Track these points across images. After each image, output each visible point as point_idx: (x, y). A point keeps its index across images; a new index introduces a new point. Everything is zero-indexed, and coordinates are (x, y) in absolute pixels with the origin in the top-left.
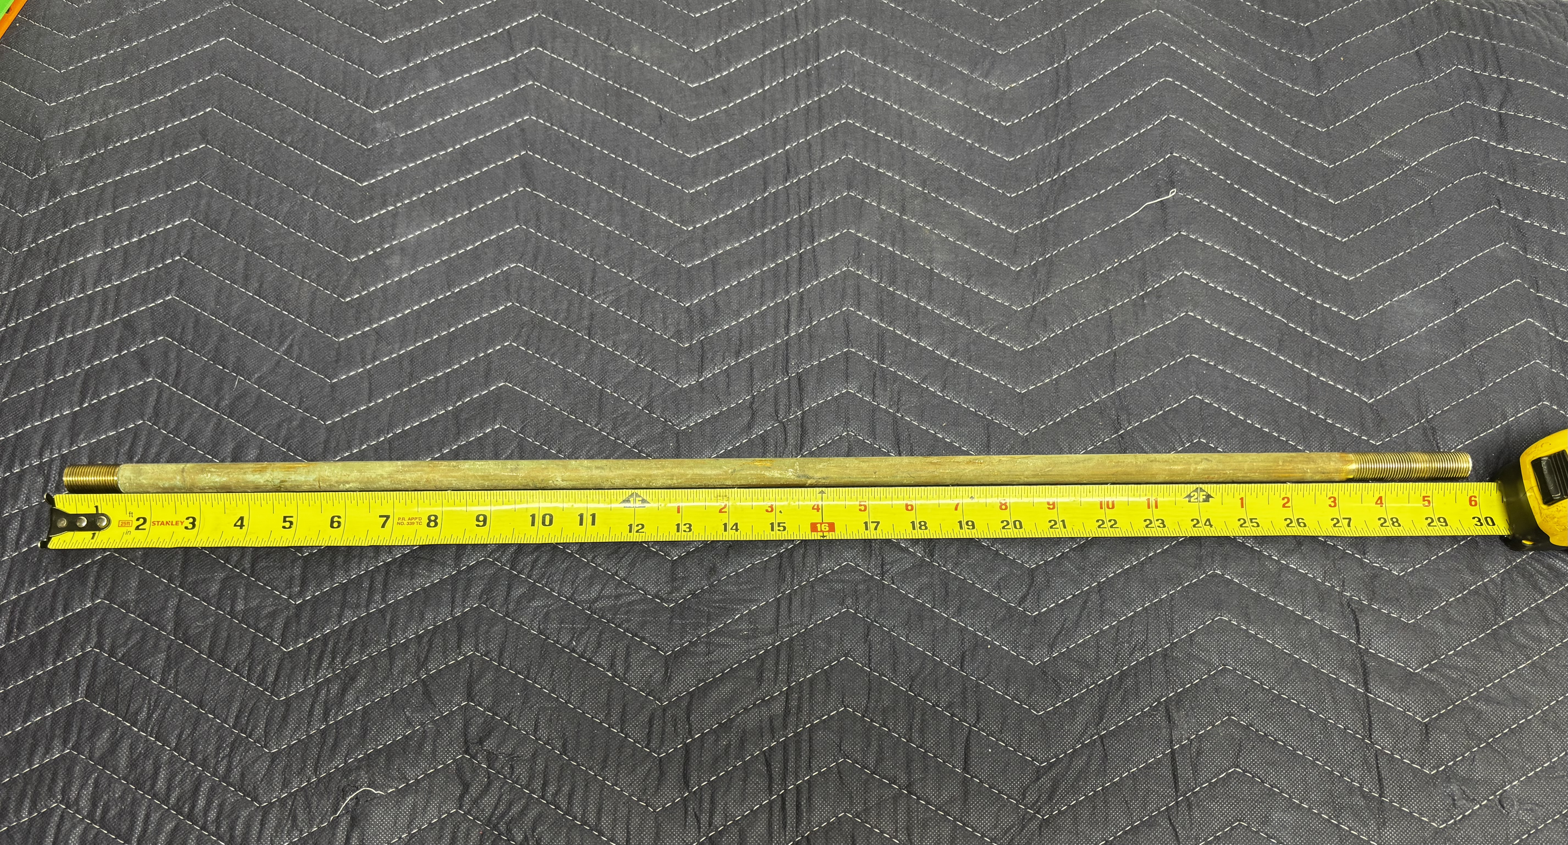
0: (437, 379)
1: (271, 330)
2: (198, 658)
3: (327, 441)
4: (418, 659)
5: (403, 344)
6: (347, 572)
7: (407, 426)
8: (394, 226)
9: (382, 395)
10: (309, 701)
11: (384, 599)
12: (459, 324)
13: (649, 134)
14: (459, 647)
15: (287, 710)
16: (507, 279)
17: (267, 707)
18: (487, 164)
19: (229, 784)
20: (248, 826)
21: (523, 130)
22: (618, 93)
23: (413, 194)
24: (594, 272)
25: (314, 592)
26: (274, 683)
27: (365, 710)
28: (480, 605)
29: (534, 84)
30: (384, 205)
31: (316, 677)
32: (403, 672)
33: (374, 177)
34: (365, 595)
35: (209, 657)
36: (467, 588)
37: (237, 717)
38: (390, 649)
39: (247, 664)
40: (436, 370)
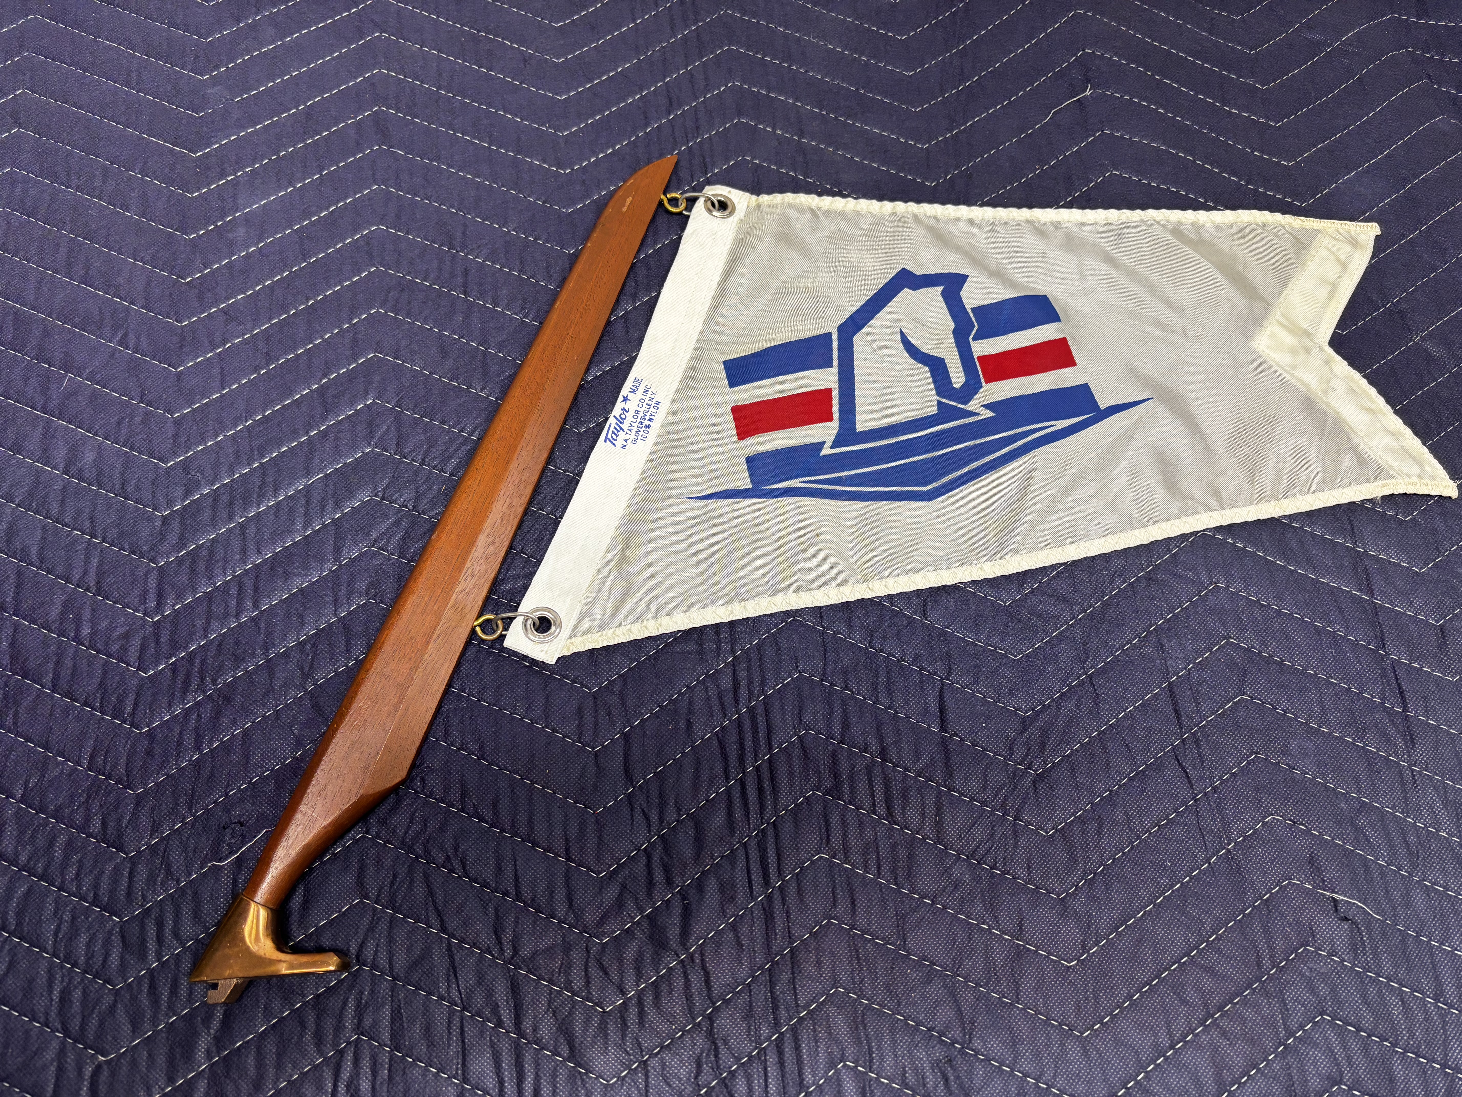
0: (298, 357)
1: (102, 320)
2: (40, 694)
3: (176, 436)
4: (302, 669)
5: (256, 323)
6: (210, 579)
7: (268, 410)
8: (235, 197)
9: (237, 380)
10: (177, 730)
11: (256, 606)
12: (319, 296)
13: (514, 79)
14: (348, 651)
15: (151, 743)
16: (368, 244)
17: (127, 742)
18: (336, 124)
19: (90, 835)
20: (115, 882)
21: (373, 84)
22: (475, 39)
23: (254, 161)
24: (465, 226)
25: (174, 605)
26: (133, 714)
27: (246, 733)
28: (367, 600)
29: (381, 36)
30: (223, 175)
31: (183, 702)
32: (286, 685)
33: (208, 145)
34: (233, 602)
35: (53, 691)
36: (351, 582)
37: (92, 757)
38: (268, 661)
39: (98, 695)
40: (295, 348)
